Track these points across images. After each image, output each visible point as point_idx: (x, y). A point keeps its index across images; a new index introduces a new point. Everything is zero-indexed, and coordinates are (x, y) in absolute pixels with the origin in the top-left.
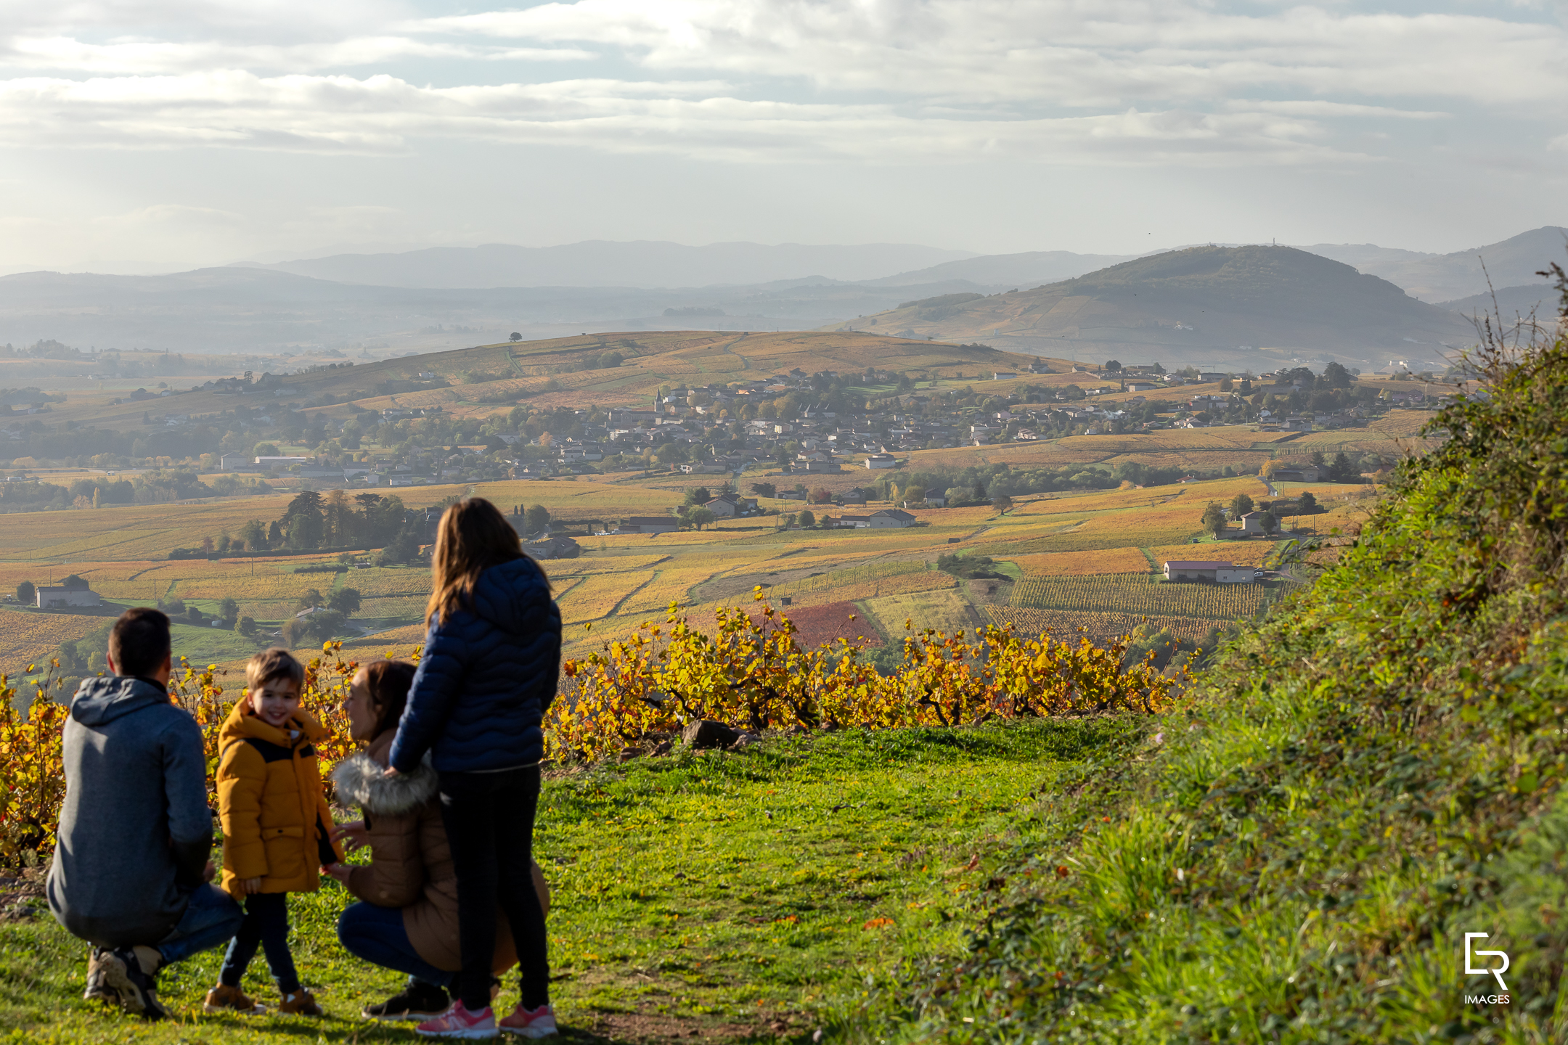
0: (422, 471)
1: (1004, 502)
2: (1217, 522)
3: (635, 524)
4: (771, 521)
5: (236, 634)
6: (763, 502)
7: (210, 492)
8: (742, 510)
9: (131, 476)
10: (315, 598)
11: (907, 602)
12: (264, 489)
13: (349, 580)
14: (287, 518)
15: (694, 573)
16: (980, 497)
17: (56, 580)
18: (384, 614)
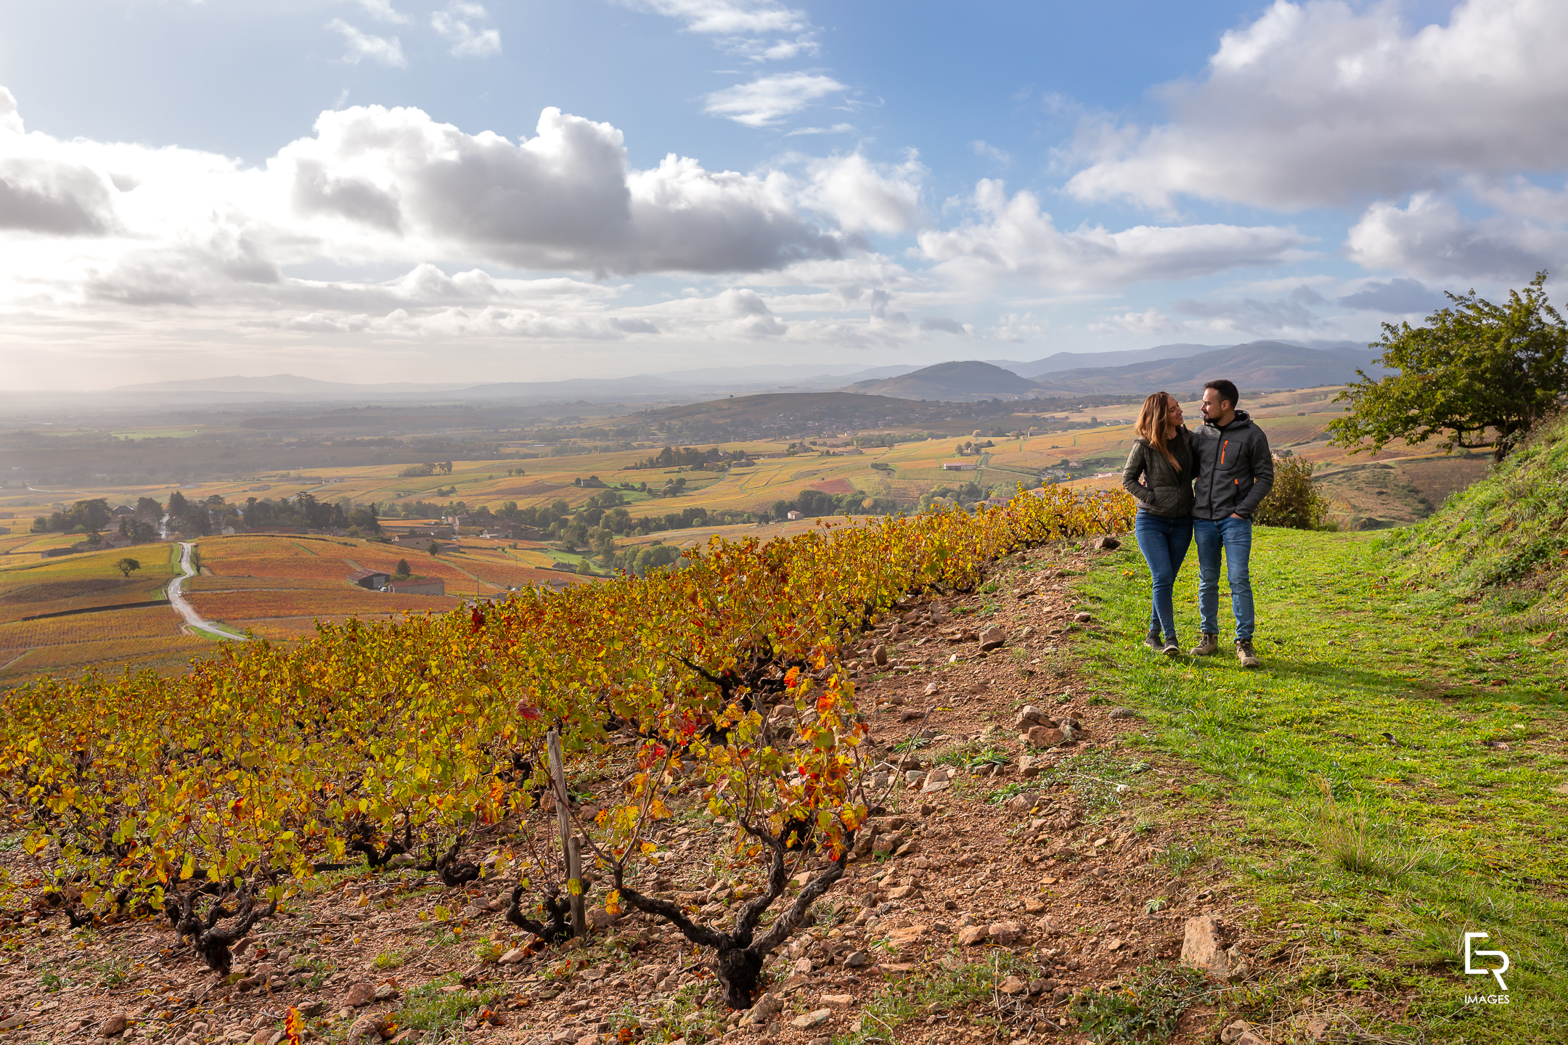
0: (703, 440)
1: (891, 446)
2: (960, 451)
3: (772, 456)
4: (817, 453)
5: (646, 493)
6: (813, 447)
7: (635, 448)
8: (807, 450)
9: (610, 443)
10: (671, 481)
11: (862, 478)
12: (653, 447)
13: (682, 475)
14: (661, 456)
15: (793, 471)
16: (883, 445)
17: (588, 476)
18: (694, 485)
